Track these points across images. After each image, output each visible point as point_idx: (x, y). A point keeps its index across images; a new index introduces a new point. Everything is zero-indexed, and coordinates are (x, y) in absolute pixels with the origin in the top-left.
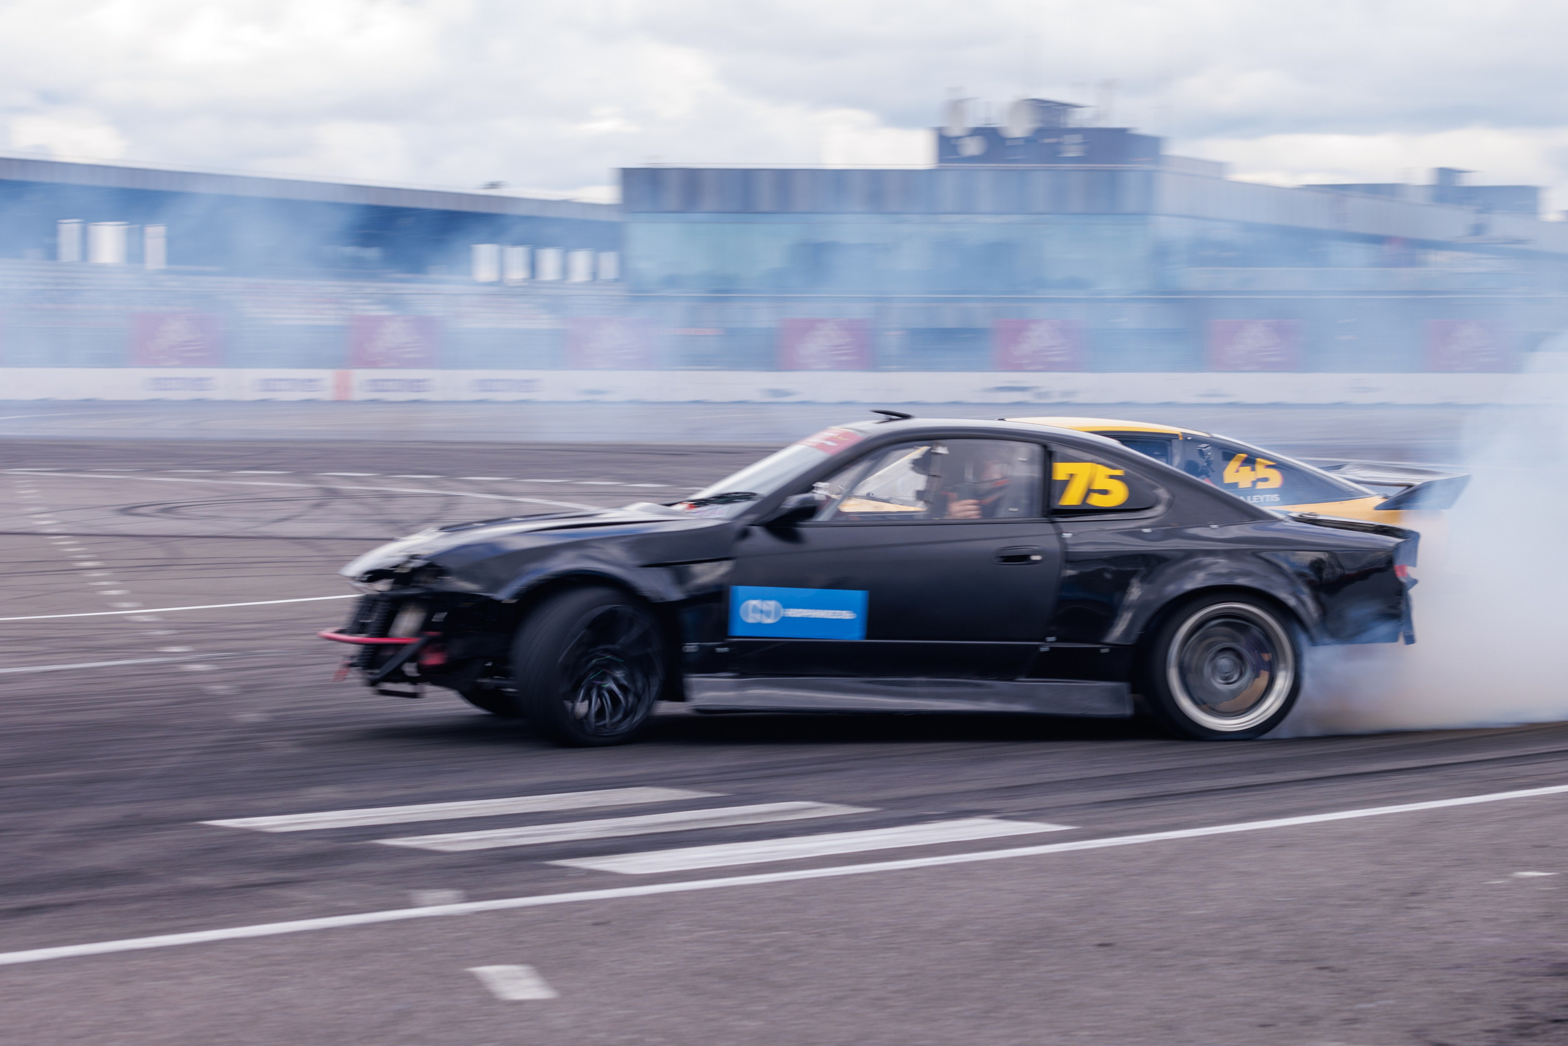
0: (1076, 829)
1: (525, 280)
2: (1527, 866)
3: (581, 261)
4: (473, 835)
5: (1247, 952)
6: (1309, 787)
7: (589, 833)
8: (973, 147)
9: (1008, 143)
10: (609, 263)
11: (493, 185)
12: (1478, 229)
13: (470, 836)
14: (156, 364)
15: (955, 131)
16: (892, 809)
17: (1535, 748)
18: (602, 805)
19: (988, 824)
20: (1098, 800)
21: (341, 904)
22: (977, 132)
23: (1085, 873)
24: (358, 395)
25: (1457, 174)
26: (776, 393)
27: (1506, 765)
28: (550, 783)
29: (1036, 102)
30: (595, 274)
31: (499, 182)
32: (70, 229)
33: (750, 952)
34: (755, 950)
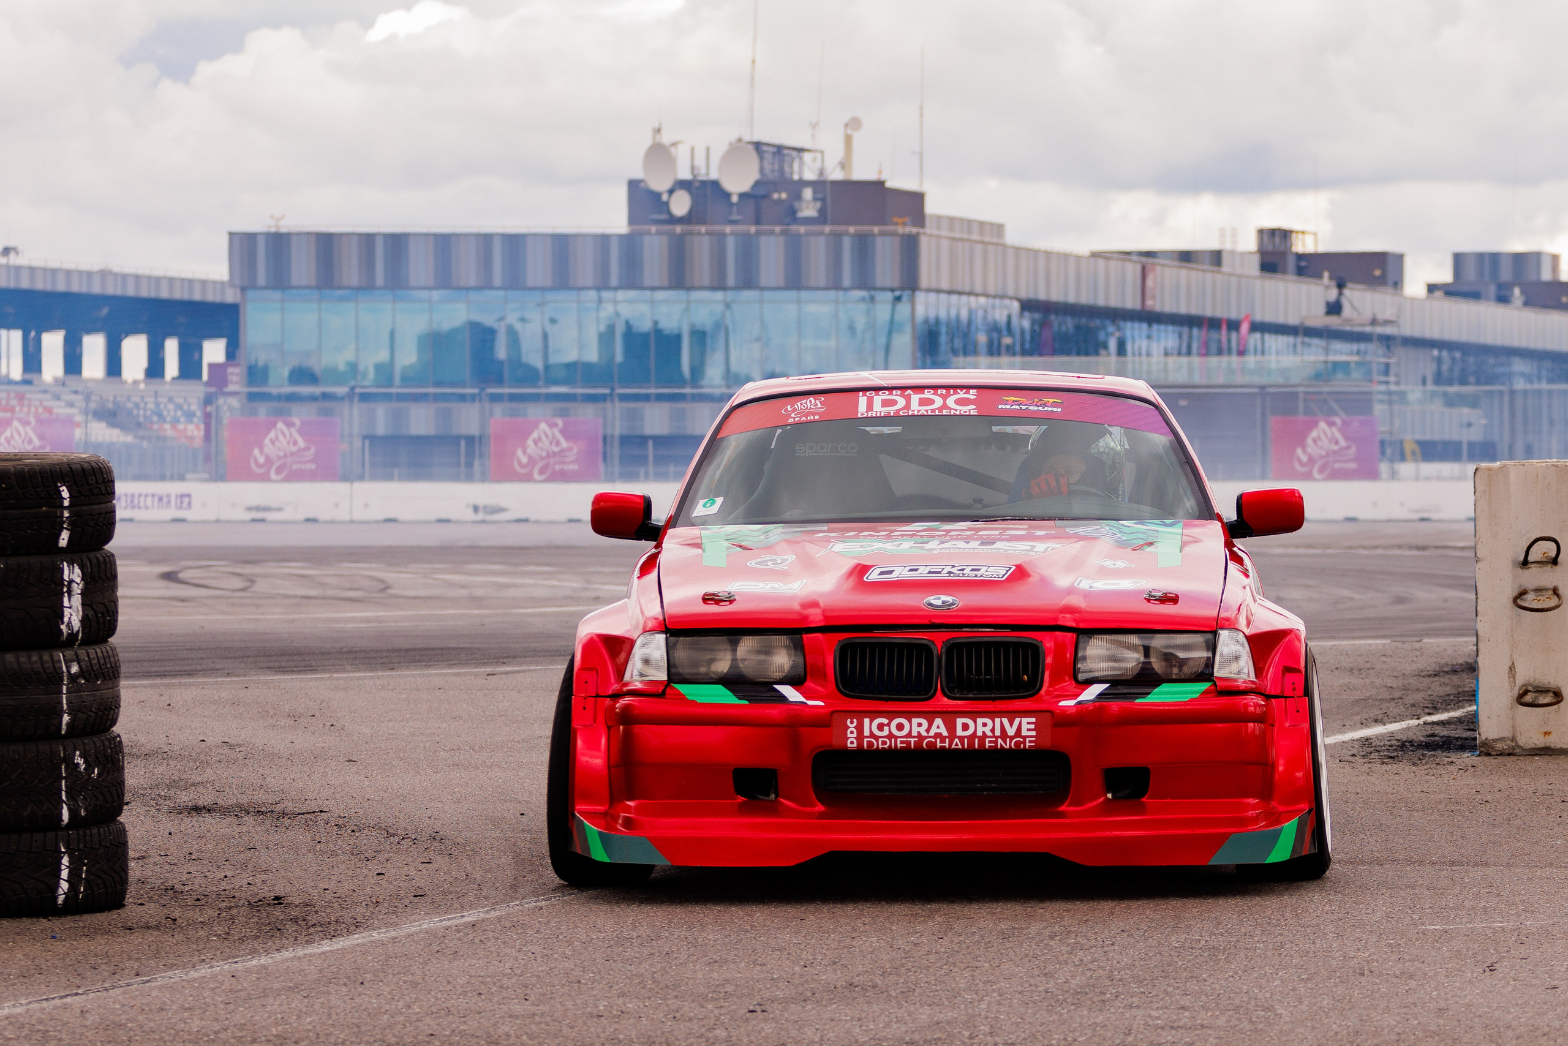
8: (680, 205)
9: (731, 199)
15: (658, 184)
26: (483, 509)
29: (757, 145)
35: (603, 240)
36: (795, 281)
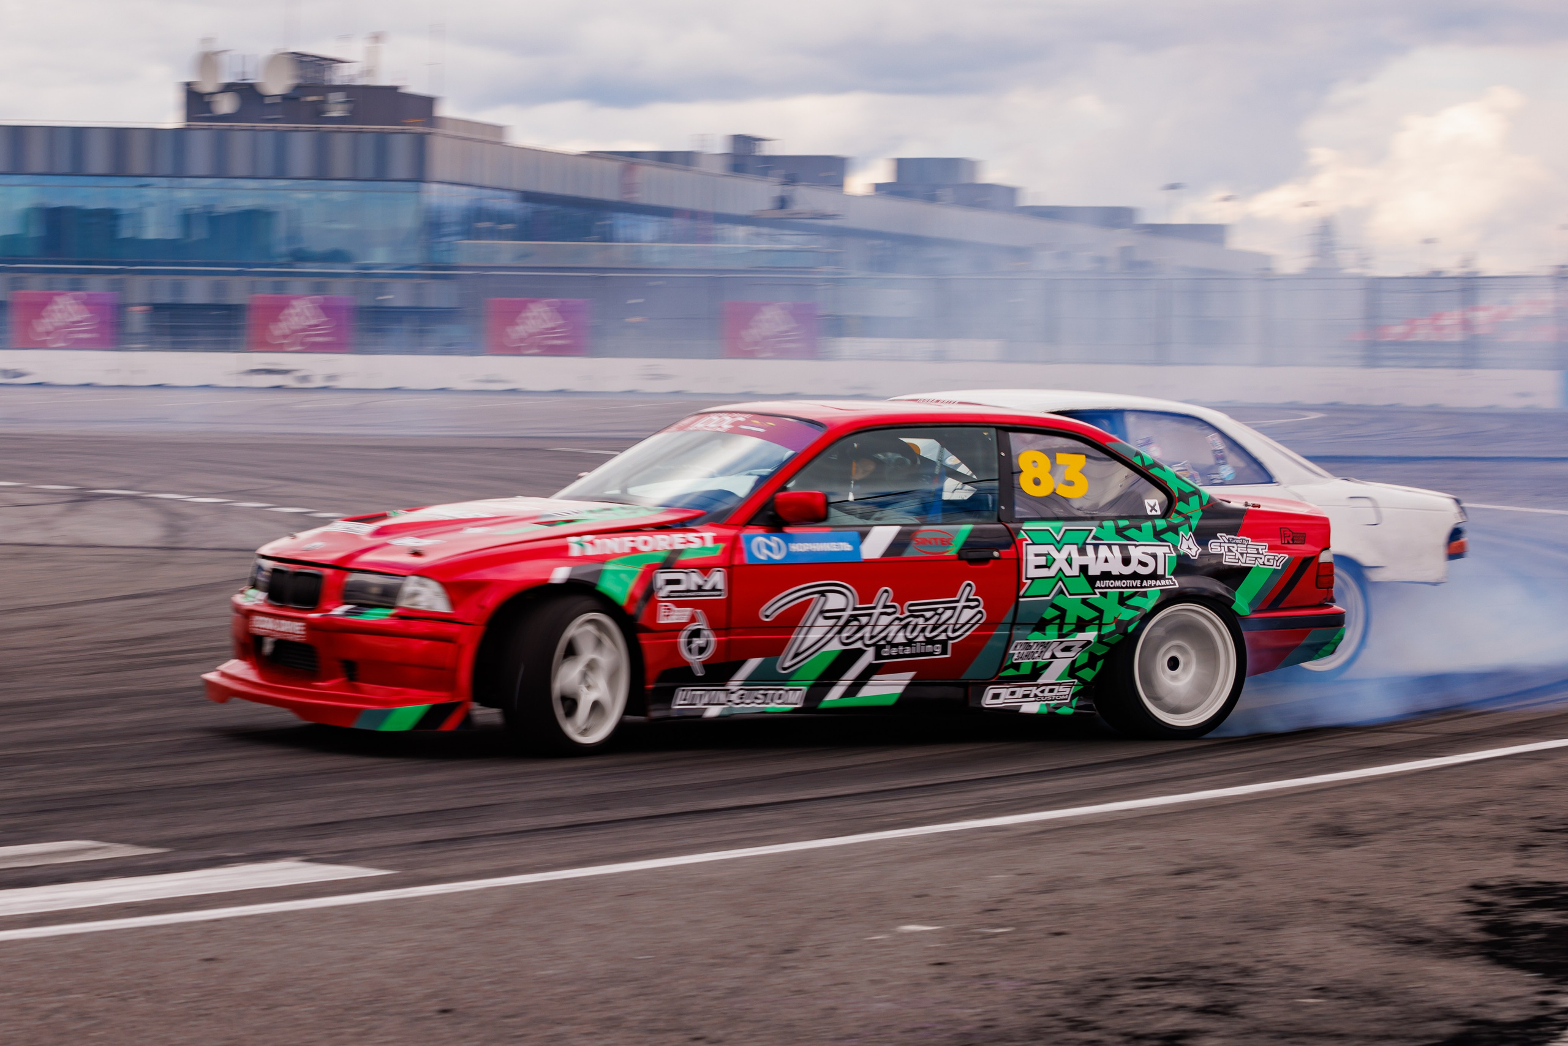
2: (909, 919)
5: (610, 1019)
6: (652, 825)
8: (226, 105)
9: (267, 101)
12: (783, 203)
15: (207, 86)
16: (183, 849)
17: (896, 782)
20: (414, 841)
22: (228, 88)
25: (757, 142)
27: (867, 801)
29: (294, 55)
33: (40, 1019)
34: (47, 1017)
35: (154, 135)
36: (321, 173)
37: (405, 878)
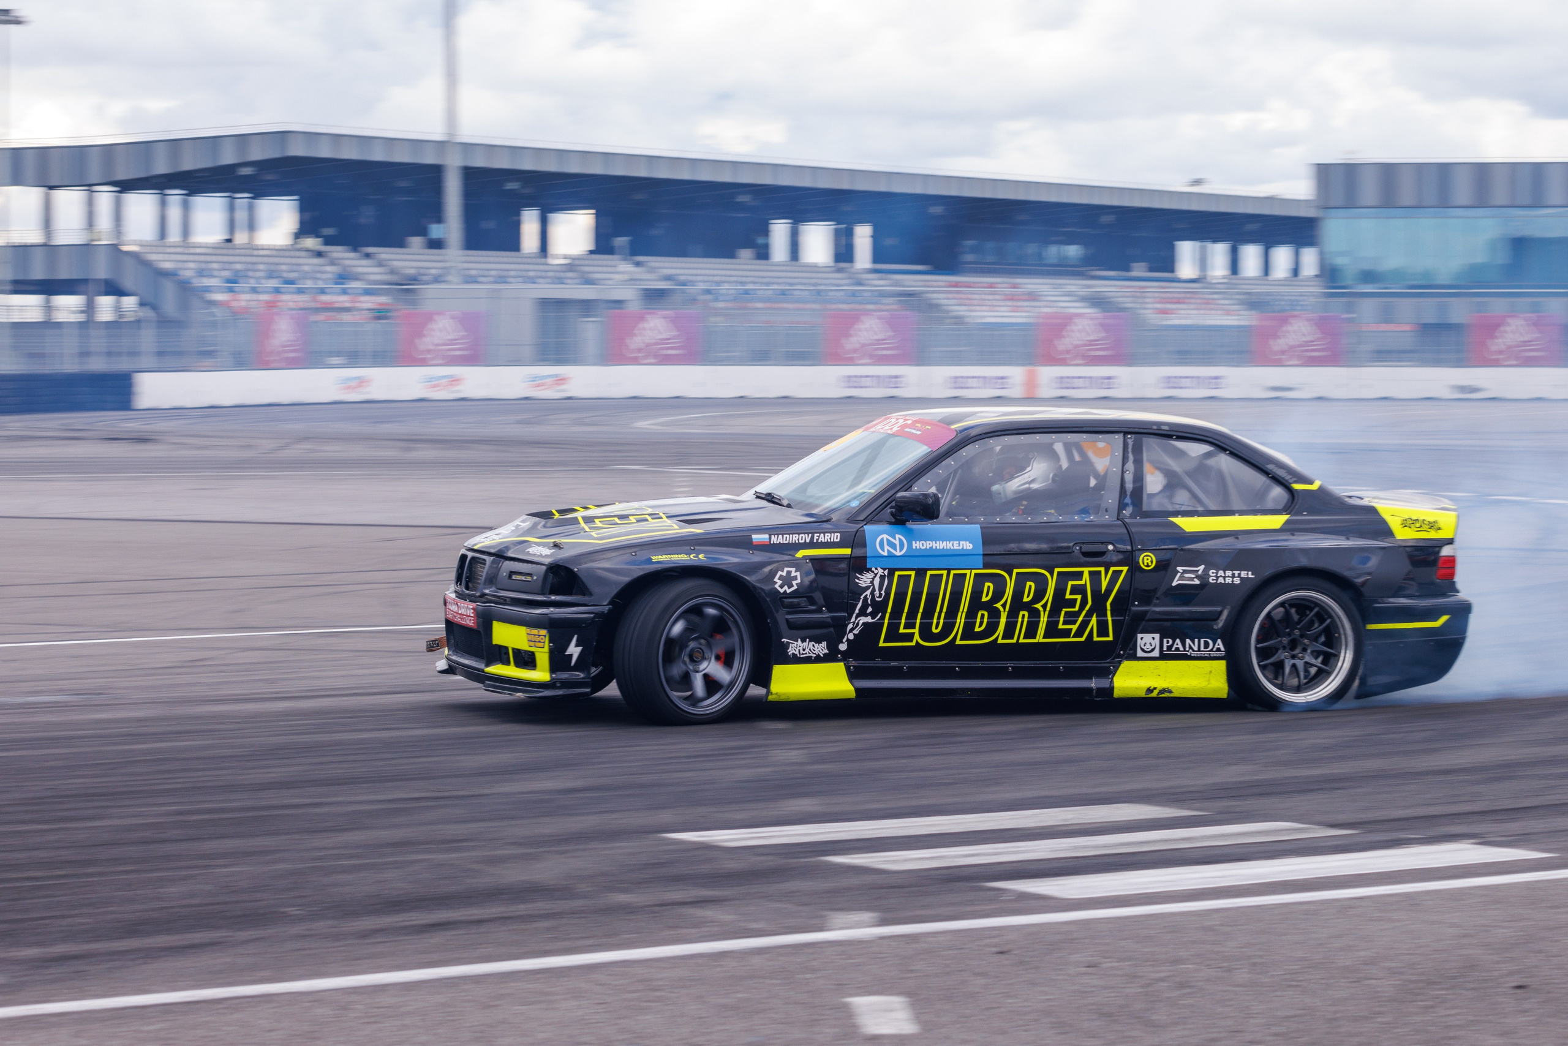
0: (1555, 857)
1: (1224, 277)
3: (1282, 256)
4: (924, 854)
7: (1044, 853)
10: (1310, 258)
11: (1198, 182)
13: (919, 854)
14: (849, 361)
16: (1370, 832)
18: (1076, 822)
19: (1469, 849)
21: (754, 926)
23: (1545, 905)
24: (1045, 392)
26: (1462, 389)
28: (1034, 798)
30: (1296, 272)
31: (1201, 179)
32: (780, 230)
33: (1142, 987)
34: (1149, 985)
37: (1561, 861)
